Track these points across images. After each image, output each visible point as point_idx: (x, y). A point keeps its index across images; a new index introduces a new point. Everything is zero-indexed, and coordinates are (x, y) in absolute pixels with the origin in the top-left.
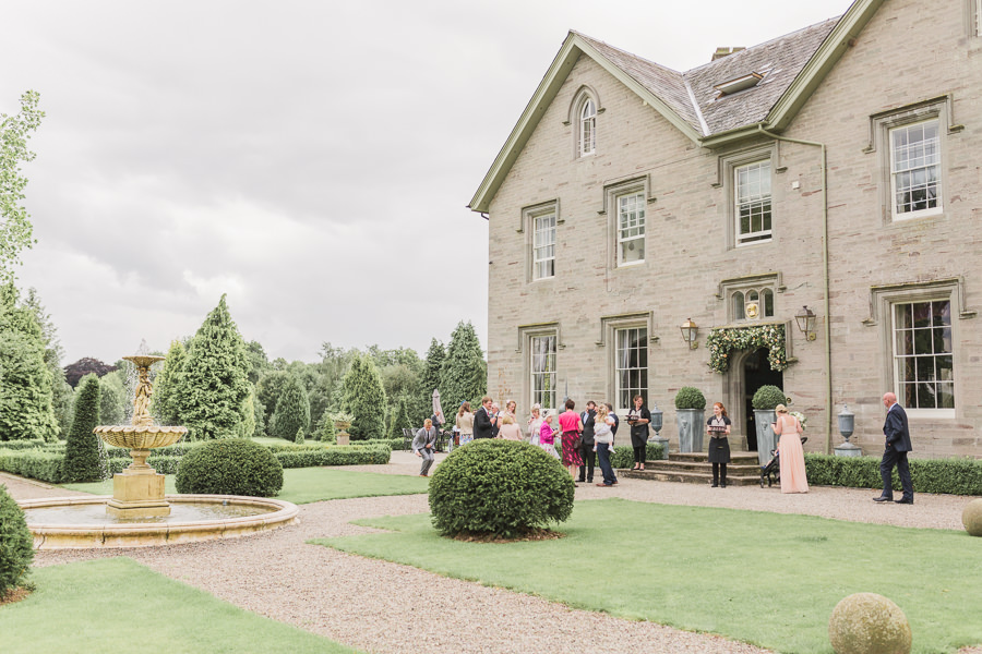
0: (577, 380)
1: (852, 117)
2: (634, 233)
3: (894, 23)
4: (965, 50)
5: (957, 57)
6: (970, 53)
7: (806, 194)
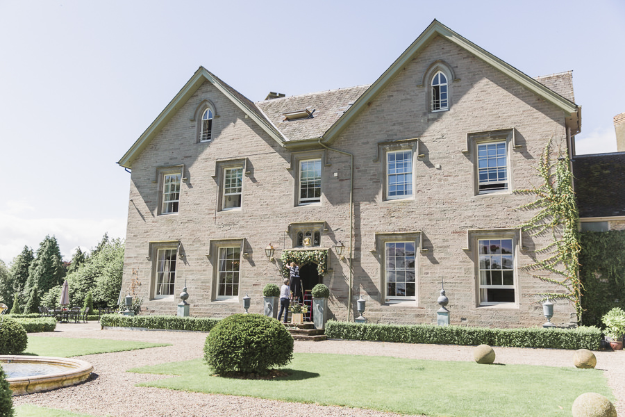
0: (191, 277)
1: (368, 143)
2: (234, 190)
3: (391, 98)
4: (426, 118)
5: (422, 121)
6: (429, 120)
7: (342, 180)
